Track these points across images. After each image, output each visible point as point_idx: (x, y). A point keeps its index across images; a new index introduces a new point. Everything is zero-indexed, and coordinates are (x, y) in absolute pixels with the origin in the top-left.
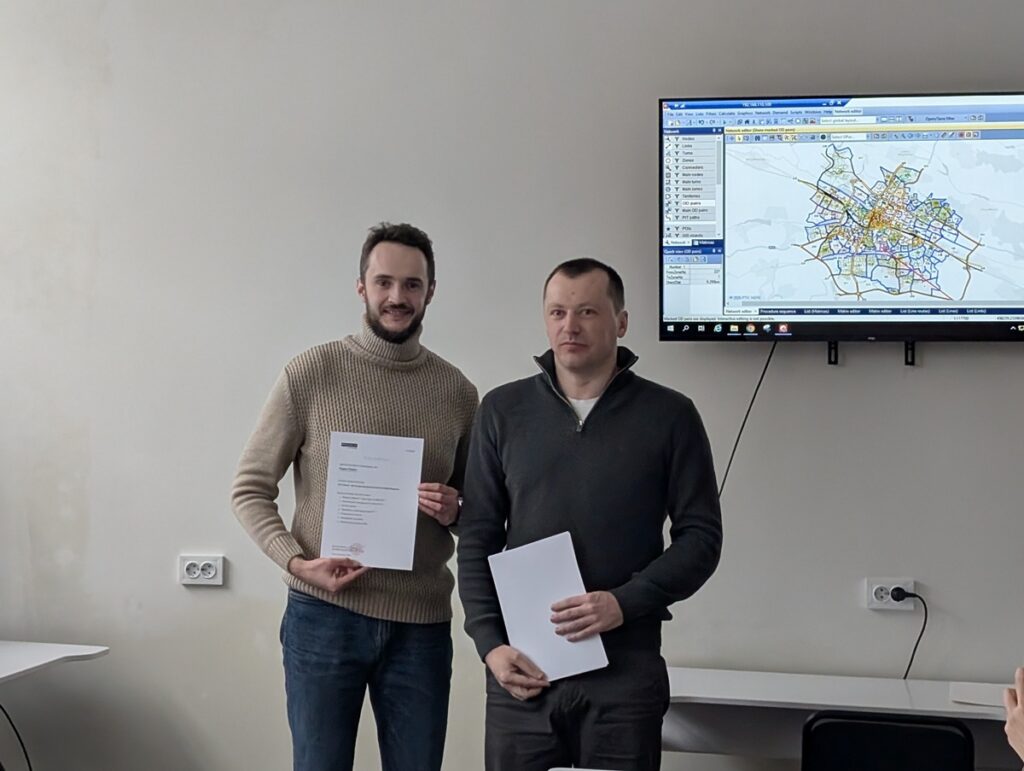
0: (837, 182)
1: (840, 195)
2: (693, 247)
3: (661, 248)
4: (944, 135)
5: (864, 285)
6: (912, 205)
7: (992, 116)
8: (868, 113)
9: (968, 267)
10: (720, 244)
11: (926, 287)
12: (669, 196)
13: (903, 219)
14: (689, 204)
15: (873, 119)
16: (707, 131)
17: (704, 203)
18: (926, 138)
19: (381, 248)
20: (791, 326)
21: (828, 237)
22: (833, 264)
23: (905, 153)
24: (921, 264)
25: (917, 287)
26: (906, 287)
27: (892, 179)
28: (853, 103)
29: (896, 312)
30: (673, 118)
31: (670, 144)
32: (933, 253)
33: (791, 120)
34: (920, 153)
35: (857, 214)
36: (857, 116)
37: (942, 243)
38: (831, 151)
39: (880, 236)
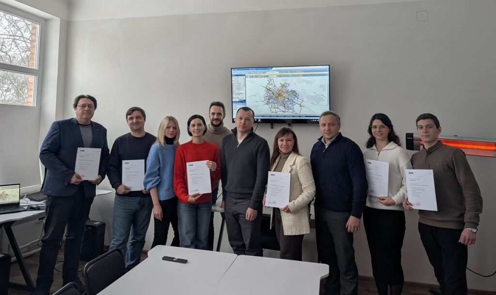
0: (271, 87)
1: (271, 90)
2: (239, 101)
3: (232, 102)
4: (294, 76)
5: (277, 110)
6: (287, 92)
7: (305, 71)
8: (277, 71)
9: (301, 106)
10: (245, 101)
11: (291, 111)
12: (234, 90)
13: (286, 95)
14: (238, 92)
15: (278, 72)
16: (242, 75)
17: (241, 92)
18: (290, 76)
19: (213, 107)
20: (262, 120)
21: (269, 99)
22: (270, 105)
23: (286, 80)
24: (290, 106)
25: (289, 111)
26: (287, 111)
27: (283, 86)
28: (274, 69)
29: (285, 116)
30: (234, 72)
31: (233, 78)
32: (293, 103)
33: (260, 72)
34: (289, 80)
35: (275, 94)
36: (274, 72)
37: (294, 101)
38: (269, 80)
39: (281, 99)
